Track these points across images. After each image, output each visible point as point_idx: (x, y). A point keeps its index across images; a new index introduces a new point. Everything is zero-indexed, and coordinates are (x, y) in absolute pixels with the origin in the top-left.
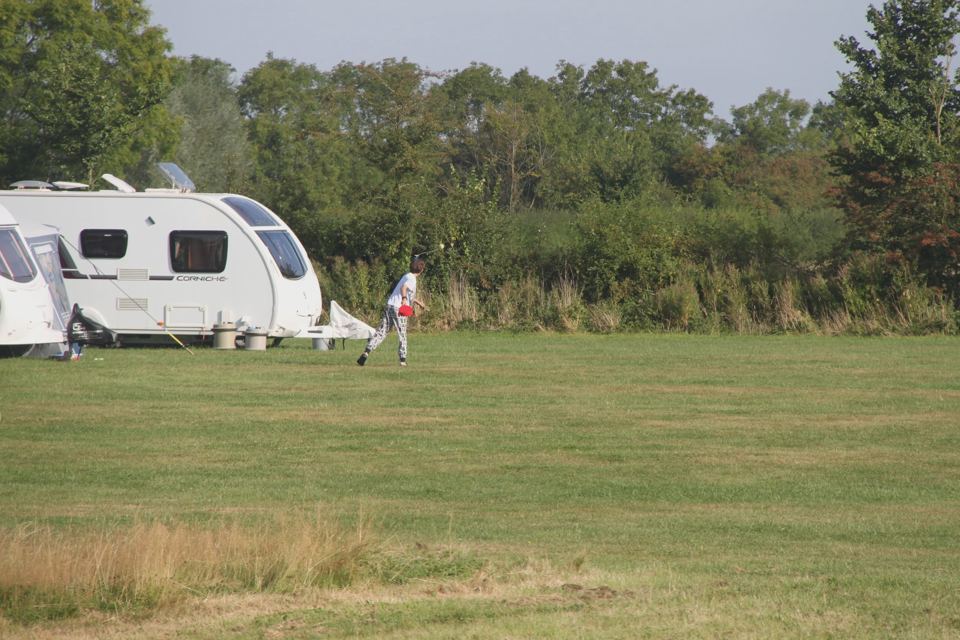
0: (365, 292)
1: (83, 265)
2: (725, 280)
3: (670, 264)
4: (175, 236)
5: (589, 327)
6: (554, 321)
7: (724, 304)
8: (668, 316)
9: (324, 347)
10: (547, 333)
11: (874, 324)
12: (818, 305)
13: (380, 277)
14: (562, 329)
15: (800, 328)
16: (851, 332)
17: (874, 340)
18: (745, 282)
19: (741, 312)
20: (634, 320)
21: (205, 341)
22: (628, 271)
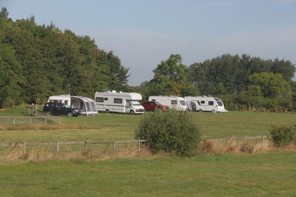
0: (245, 108)
1: (201, 104)
2: (281, 108)
3: (276, 106)
4: (209, 102)
5: (266, 112)
6: (263, 111)
7: (280, 110)
8: (274, 111)
9: (222, 113)
10: (262, 112)
11: (294, 113)
12: (289, 110)
13: (247, 106)
14: (263, 112)
15: (287, 113)
16: (292, 113)
17: (294, 114)
18: (283, 108)
19: (282, 111)
20: (271, 111)
21: (211, 112)
22: (271, 106)
